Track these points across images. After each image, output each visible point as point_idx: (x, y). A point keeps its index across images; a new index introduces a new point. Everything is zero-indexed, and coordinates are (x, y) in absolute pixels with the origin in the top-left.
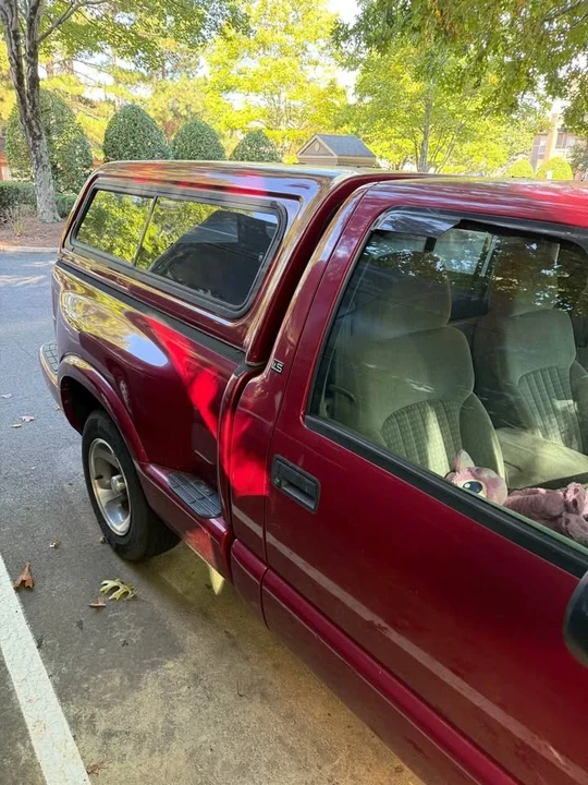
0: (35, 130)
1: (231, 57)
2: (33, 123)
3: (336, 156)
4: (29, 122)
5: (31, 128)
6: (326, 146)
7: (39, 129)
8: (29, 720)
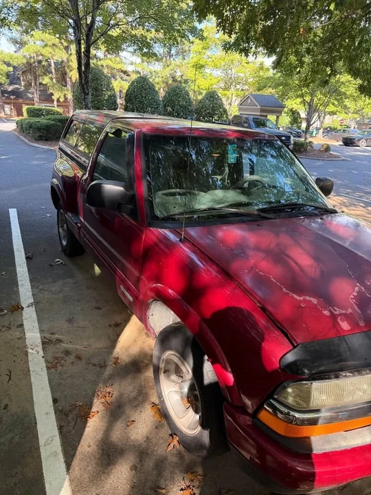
0: (86, 90)
1: (204, 48)
2: (85, 86)
3: (259, 107)
4: (83, 86)
5: (84, 89)
6: (255, 101)
7: (88, 90)
8: (20, 283)
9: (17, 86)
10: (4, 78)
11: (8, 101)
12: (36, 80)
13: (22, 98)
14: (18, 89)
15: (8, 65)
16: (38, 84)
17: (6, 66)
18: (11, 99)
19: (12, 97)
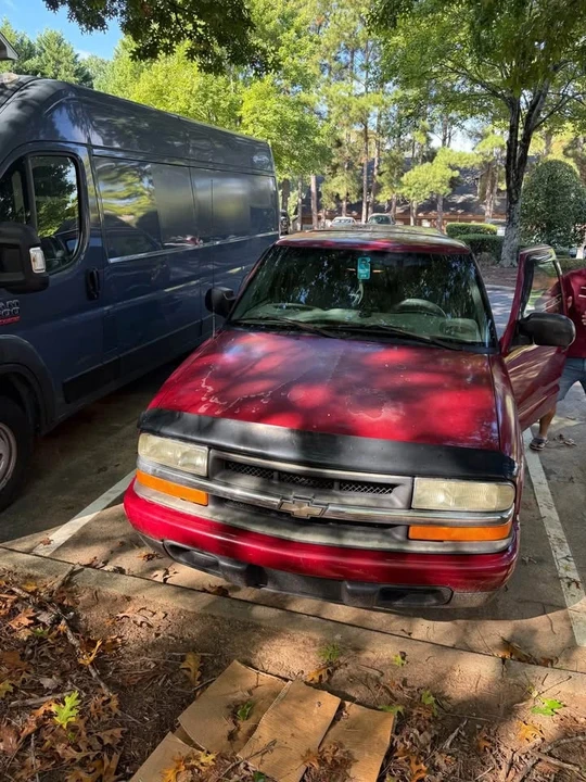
0: (514, 196)
7: (517, 196)
9: (471, 196)
10: (445, 187)
11: (452, 217)
12: (493, 186)
13: (473, 212)
14: (470, 199)
15: (453, 168)
16: (495, 190)
17: (450, 170)
18: (457, 214)
19: (459, 211)
